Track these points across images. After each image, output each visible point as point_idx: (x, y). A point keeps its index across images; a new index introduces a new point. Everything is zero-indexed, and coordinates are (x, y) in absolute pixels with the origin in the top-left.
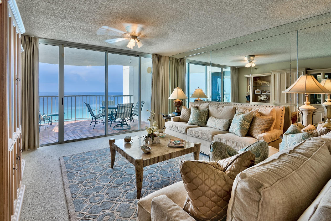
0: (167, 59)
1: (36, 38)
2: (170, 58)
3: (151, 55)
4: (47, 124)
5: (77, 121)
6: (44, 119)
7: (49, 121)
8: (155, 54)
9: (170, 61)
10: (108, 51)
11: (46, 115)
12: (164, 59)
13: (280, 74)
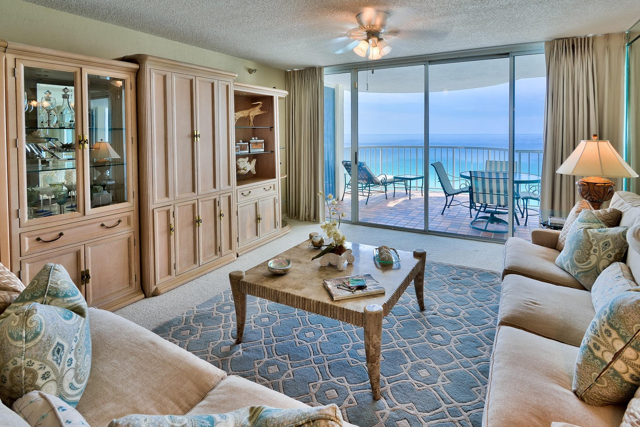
1: (320, 69)
2: (628, 36)
8: (559, 39)
9: (629, 44)
10: (429, 62)
12: (600, 44)
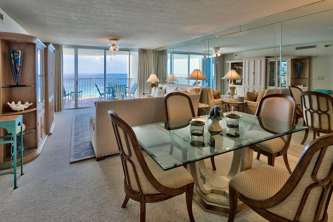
0: (151, 52)
1: (61, 45)
2: (153, 51)
3: (138, 50)
4: (70, 99)
5: (91, 98)
6: (68, 95)
7: (71, 96)
8: (141, 49)
9: (154, 53)
11: (70, 92)
12: (148, 52)
13: (249, 61)
